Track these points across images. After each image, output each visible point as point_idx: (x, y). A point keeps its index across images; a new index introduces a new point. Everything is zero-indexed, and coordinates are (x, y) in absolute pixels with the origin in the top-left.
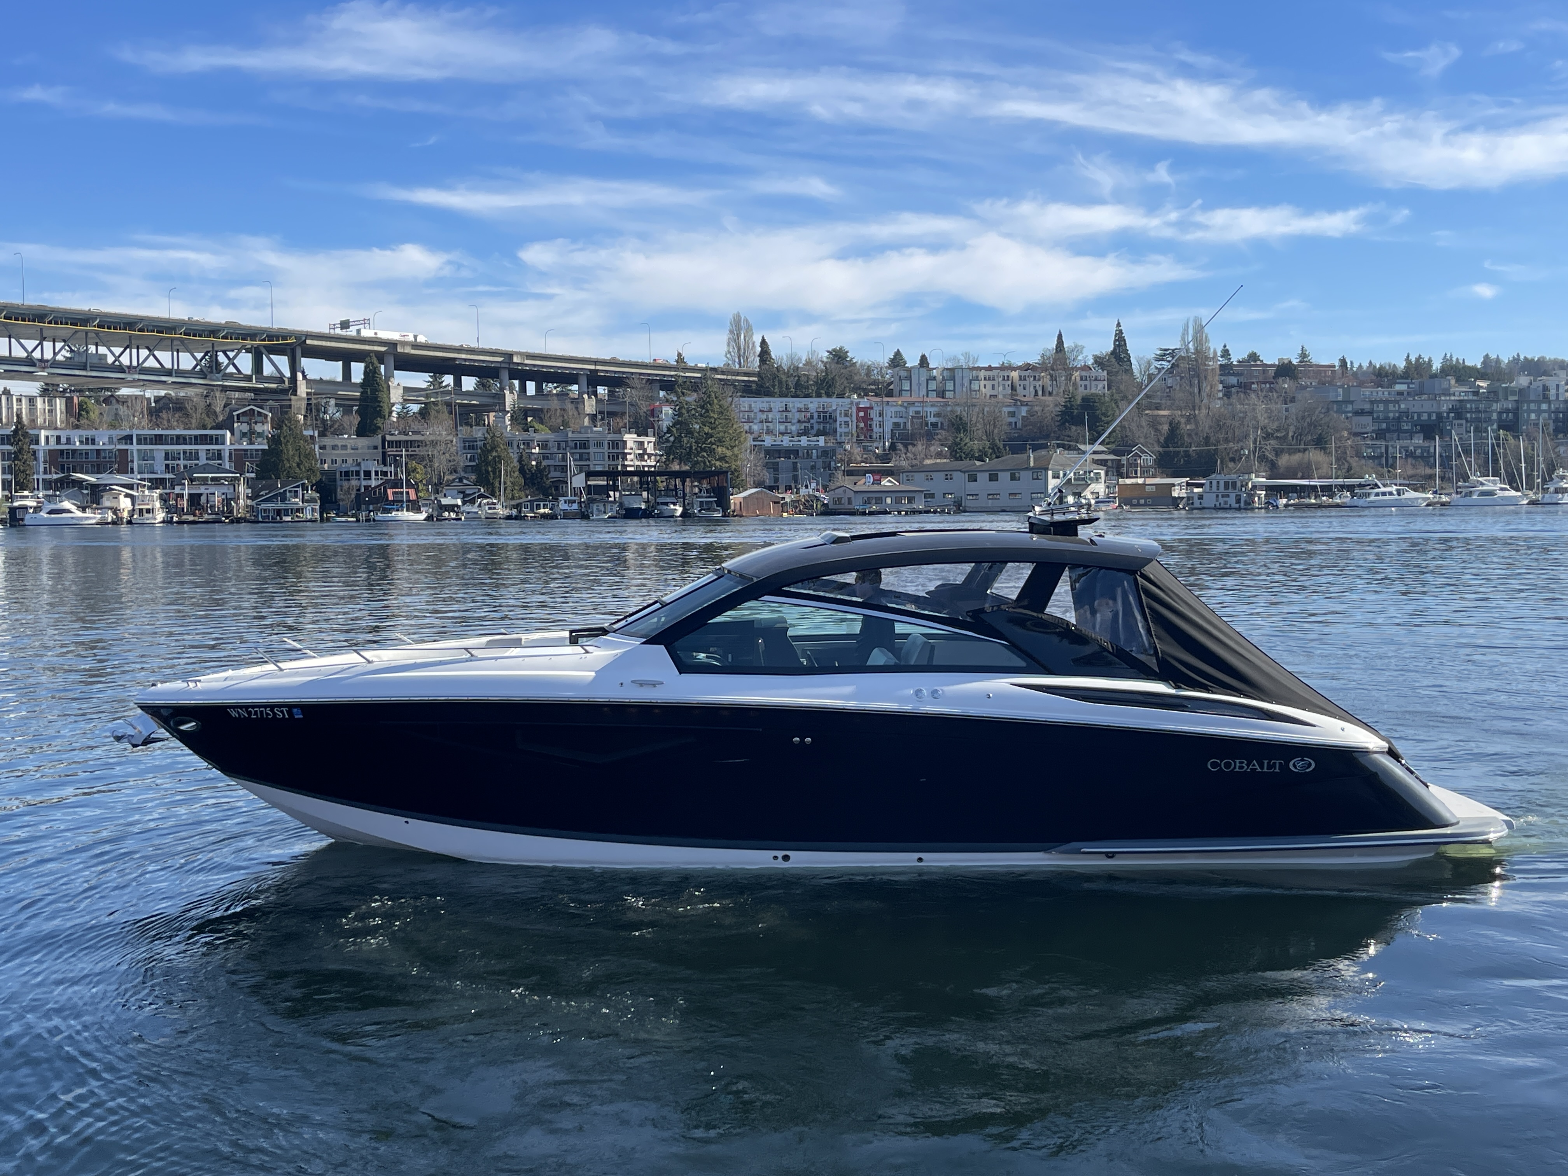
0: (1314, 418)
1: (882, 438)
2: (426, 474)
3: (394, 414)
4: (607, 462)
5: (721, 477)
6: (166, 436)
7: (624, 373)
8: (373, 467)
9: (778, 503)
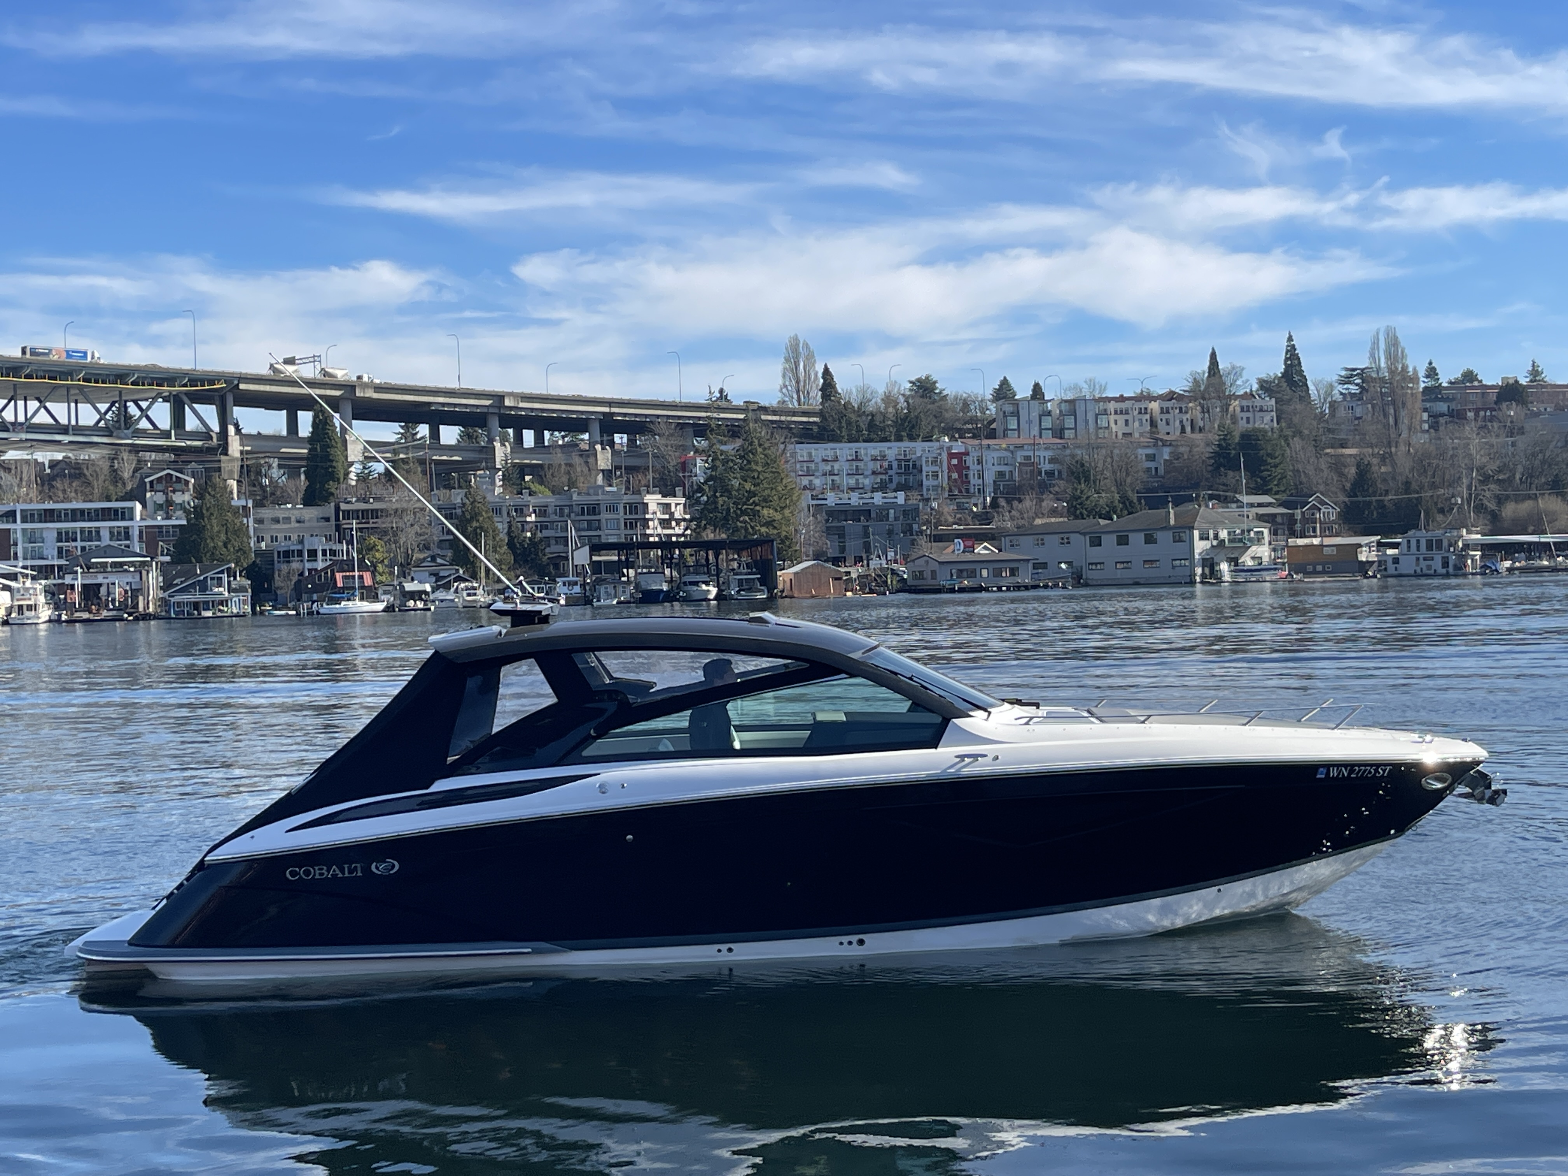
0: (1547, 455)
1: (981, 491)
2: (389, 552)
3: (352, 476)
4: (623, 532)
5: (765, 547)
6: (60, 511)
7: (646, 416)
8: (320, 544)
9: (840, 579)
